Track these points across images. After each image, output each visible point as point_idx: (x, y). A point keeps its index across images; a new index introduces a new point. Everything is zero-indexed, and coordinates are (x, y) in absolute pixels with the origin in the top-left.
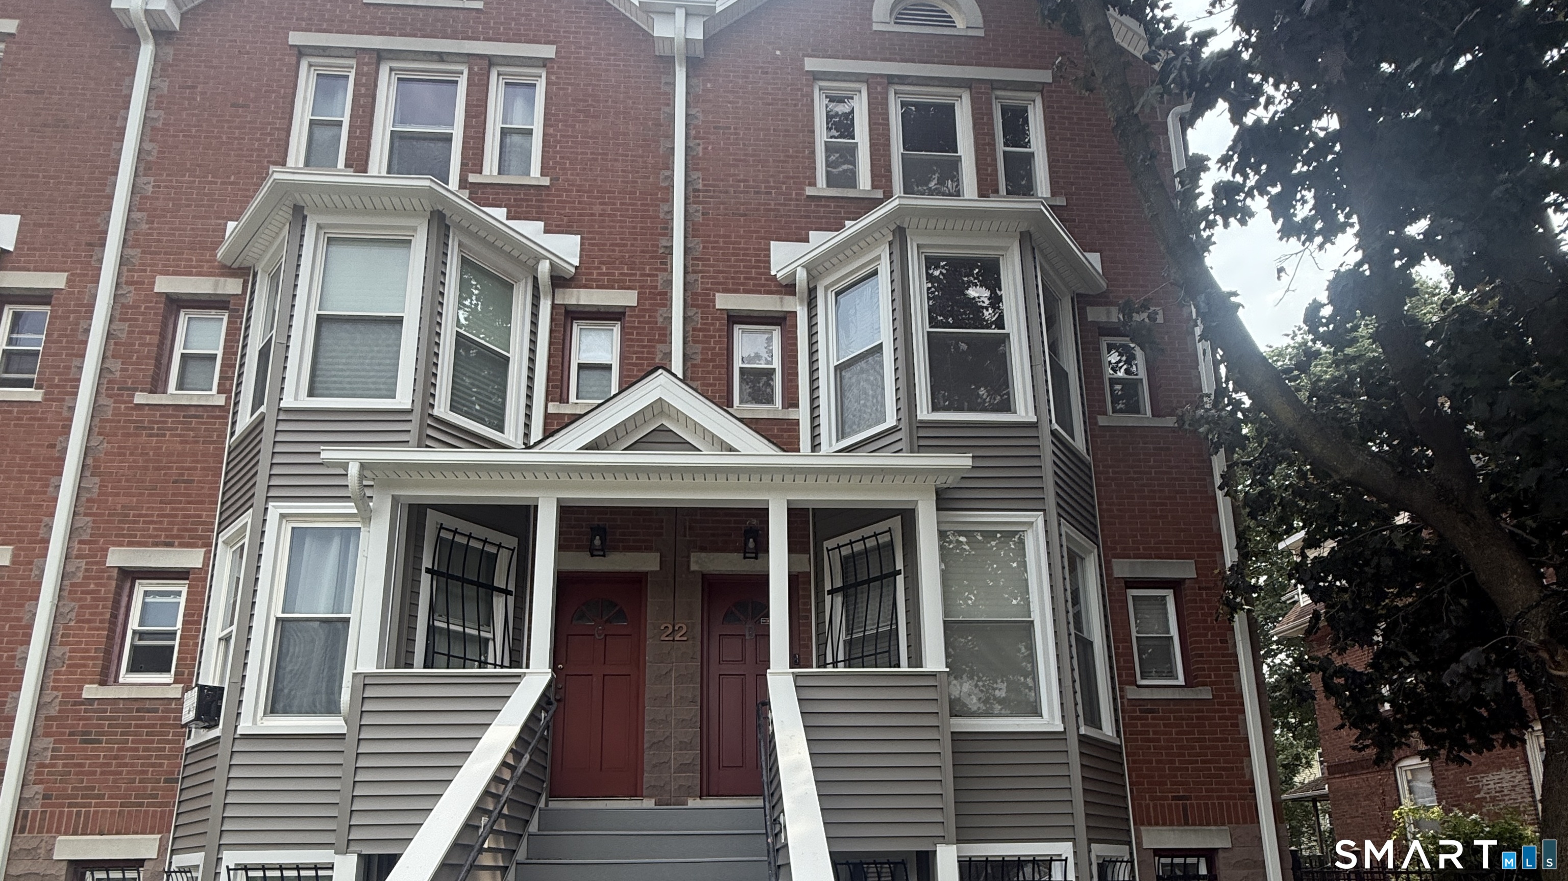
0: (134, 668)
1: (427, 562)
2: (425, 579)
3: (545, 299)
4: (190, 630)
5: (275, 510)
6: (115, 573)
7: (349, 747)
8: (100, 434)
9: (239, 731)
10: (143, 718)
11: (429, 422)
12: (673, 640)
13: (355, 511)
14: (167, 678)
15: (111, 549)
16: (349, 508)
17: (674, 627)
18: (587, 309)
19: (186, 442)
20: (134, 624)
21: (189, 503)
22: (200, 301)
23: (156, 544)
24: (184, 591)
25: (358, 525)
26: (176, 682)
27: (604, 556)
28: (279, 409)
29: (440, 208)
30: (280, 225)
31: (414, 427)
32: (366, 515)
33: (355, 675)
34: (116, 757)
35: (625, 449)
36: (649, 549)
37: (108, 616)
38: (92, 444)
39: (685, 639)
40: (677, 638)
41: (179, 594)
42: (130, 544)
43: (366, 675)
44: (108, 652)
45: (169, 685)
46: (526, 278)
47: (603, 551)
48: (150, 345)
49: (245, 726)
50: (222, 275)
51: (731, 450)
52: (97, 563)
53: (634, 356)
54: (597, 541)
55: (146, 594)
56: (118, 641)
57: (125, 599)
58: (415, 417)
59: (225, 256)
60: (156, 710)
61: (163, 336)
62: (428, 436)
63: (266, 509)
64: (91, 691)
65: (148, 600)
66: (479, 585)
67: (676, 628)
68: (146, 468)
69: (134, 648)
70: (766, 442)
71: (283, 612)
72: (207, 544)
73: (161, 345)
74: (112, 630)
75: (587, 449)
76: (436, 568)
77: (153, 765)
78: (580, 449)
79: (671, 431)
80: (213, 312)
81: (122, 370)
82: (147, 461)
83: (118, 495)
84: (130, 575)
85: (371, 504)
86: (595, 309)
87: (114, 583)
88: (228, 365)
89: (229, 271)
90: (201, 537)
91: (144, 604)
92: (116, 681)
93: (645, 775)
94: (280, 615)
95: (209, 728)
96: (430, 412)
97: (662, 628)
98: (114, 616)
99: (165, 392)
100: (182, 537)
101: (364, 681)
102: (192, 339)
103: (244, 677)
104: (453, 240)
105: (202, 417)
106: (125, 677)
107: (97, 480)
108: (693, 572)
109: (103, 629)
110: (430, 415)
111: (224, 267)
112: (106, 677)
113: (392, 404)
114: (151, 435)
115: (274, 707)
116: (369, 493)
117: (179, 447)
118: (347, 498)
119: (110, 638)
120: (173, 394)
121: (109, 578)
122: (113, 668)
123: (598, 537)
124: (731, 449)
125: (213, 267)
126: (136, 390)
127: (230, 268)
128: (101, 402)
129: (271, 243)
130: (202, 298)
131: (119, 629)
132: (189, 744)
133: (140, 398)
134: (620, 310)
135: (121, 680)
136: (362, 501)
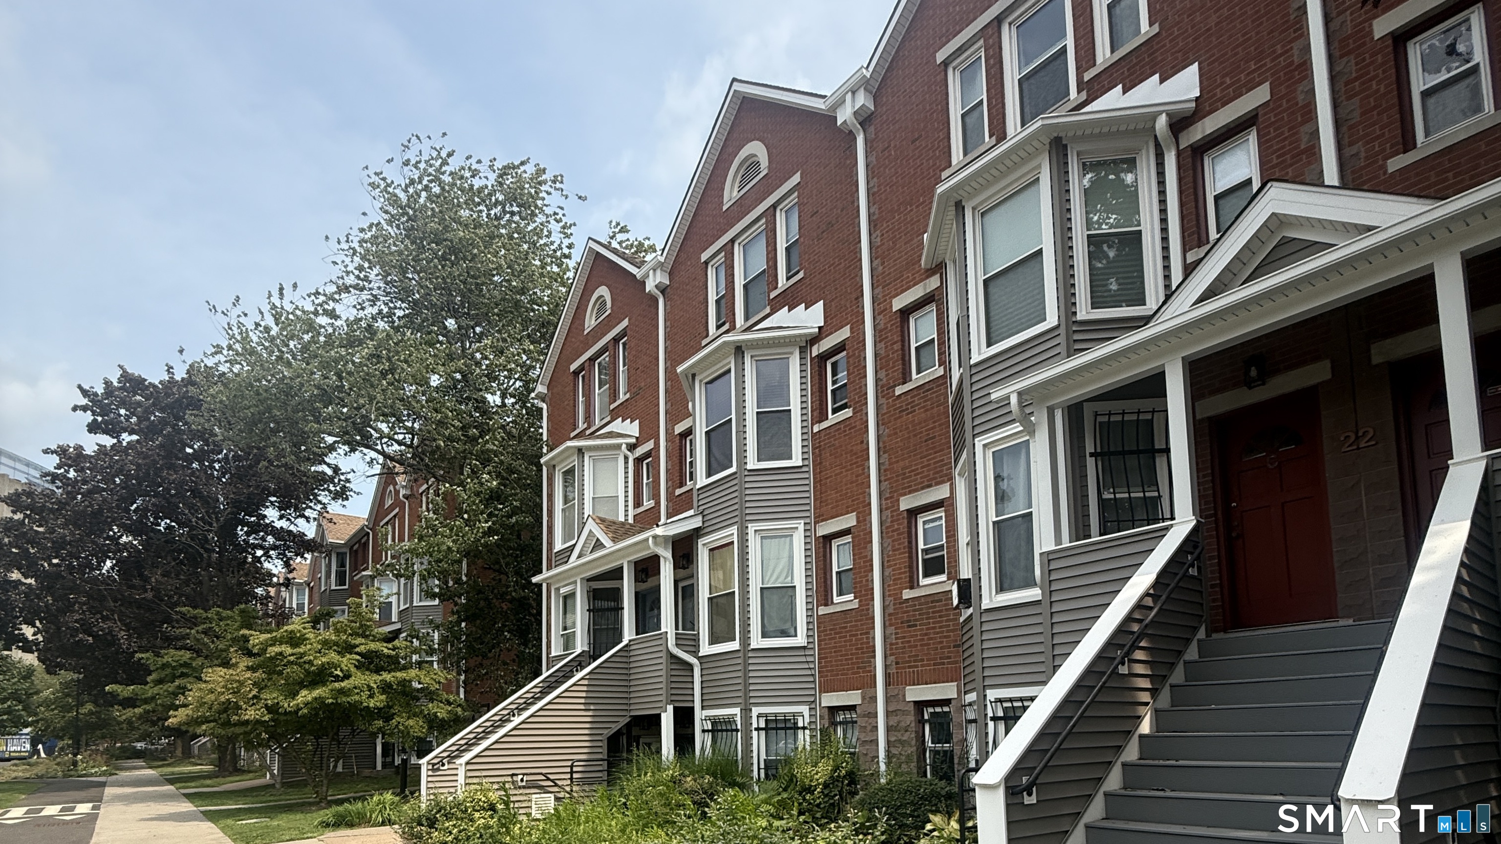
0: (926, 575)
1: (1089, 448)
2: (1090, 462)
3: (1169, 150)
4: (951, 542)
5: (979, 442)
6: (905, 514)
7: (1045, 609)
8: (883, 424)
9: (983, 608)
10: (935, 607)
11: (1074, 329)
12: (1358, 448)
13: (1021, 428)
14: (943, 578)
15: (902, 498)
16: (1017, 427)
17: (1357, 433)
18: (1216, 135)
19: (927, 410)
20: (921, 546)
21: (936, 453)
22: (920, 303)
23: (923, 488)
24: (943, 514)
25: (1027, 438)
26: (949, 579)
27: (1264, 384)
28: (971, 366)
29: (1056, 135)
30: (950, 226)
31: (1062, 339)
32: (1030, 429)
33: (1041, 554)
34: (926, 634)
35: (1242, 285)
36: (1316, 359)
37: (906, 544)
38: (881, 432)
39: (1373, 443)
40: (1362, 445)
41: (941, 518)
42: (910, 492)
43: (1049, 553)
44: (911, 567)
45: (945, 582)
46: (1147, 143)
47: (1262, 378)
48: (897, 351)
49: (986, 604)
50: (928, 277)
51: (1370, 231)
52: (895, 511)
53: (1274, 156)
54: (1253, 372)
55: (925, 523)
56: (915, 558)
57: (914, 530)
58: (1062, 331)
59: (926, 264)
60: (941, 601)
61: (903, 341)
62: (1075, 341)
63: (974, 445)
64: (907, 594)
65: (926, 526)
66: (1138, 452)
67: (1360, 434)
68: (909, 438)
69: (924, 560)
70: (1414, 200)
71: (997, 516)
72: (951, 479)
73: (903, 349)
74: (910, 553)
75: (1202, 301)
76: (1099, 450)
77: (945, 637)
78: (1194, 304)
79: (1295, 239)
80: (927, 307)
81: (887, 375)
82: (908, 433)
83: (898, 462)
84: (914, 513)
85: (1033, 419)
86: (1225, 129)
87: (906, 521)
88: (941, 343)
89: (930, 272)
90: (946, 475)
91: (924, 530)
92: (918, 585)
93: (1339, 595)
94: (995, 519)
95: (969, 607)
96: (1074, 319)
97: (1342, 439)
98: (910, 542)
99: (911, 380)
100: (935, 478)
101: (1049, 558)
102: (920, 333)
103: (980, 569)
104: (1072, 156)
105: (933, 388)
106: (924, 582)
107: (886, 455)
108: (1377, 365)
109: (905, 553)
110: (1074, 322)
111: (927, 270)
112: (913, 584)
113: (1044, 326)
114: (908, 414)
115: (1001, 588)
116: (1028, 410)
117: (923, 415)
118: (1013, 421)
119: (910, 557)
120: (917, 379)
121: (903, 518)
122: (915, 577)
123: (1253, 368)
124: (1369, 228)
125: (921, 275)
126: (895, 386)
127: (931, 269)
128: (880, 403)
129: (948, 241)
130: (920, 301)
131: (914, 551)
132: (962, 620)
133: (899, 391)
134: (1253, 114)
135: (921, 584)
136: (1025, 419)
